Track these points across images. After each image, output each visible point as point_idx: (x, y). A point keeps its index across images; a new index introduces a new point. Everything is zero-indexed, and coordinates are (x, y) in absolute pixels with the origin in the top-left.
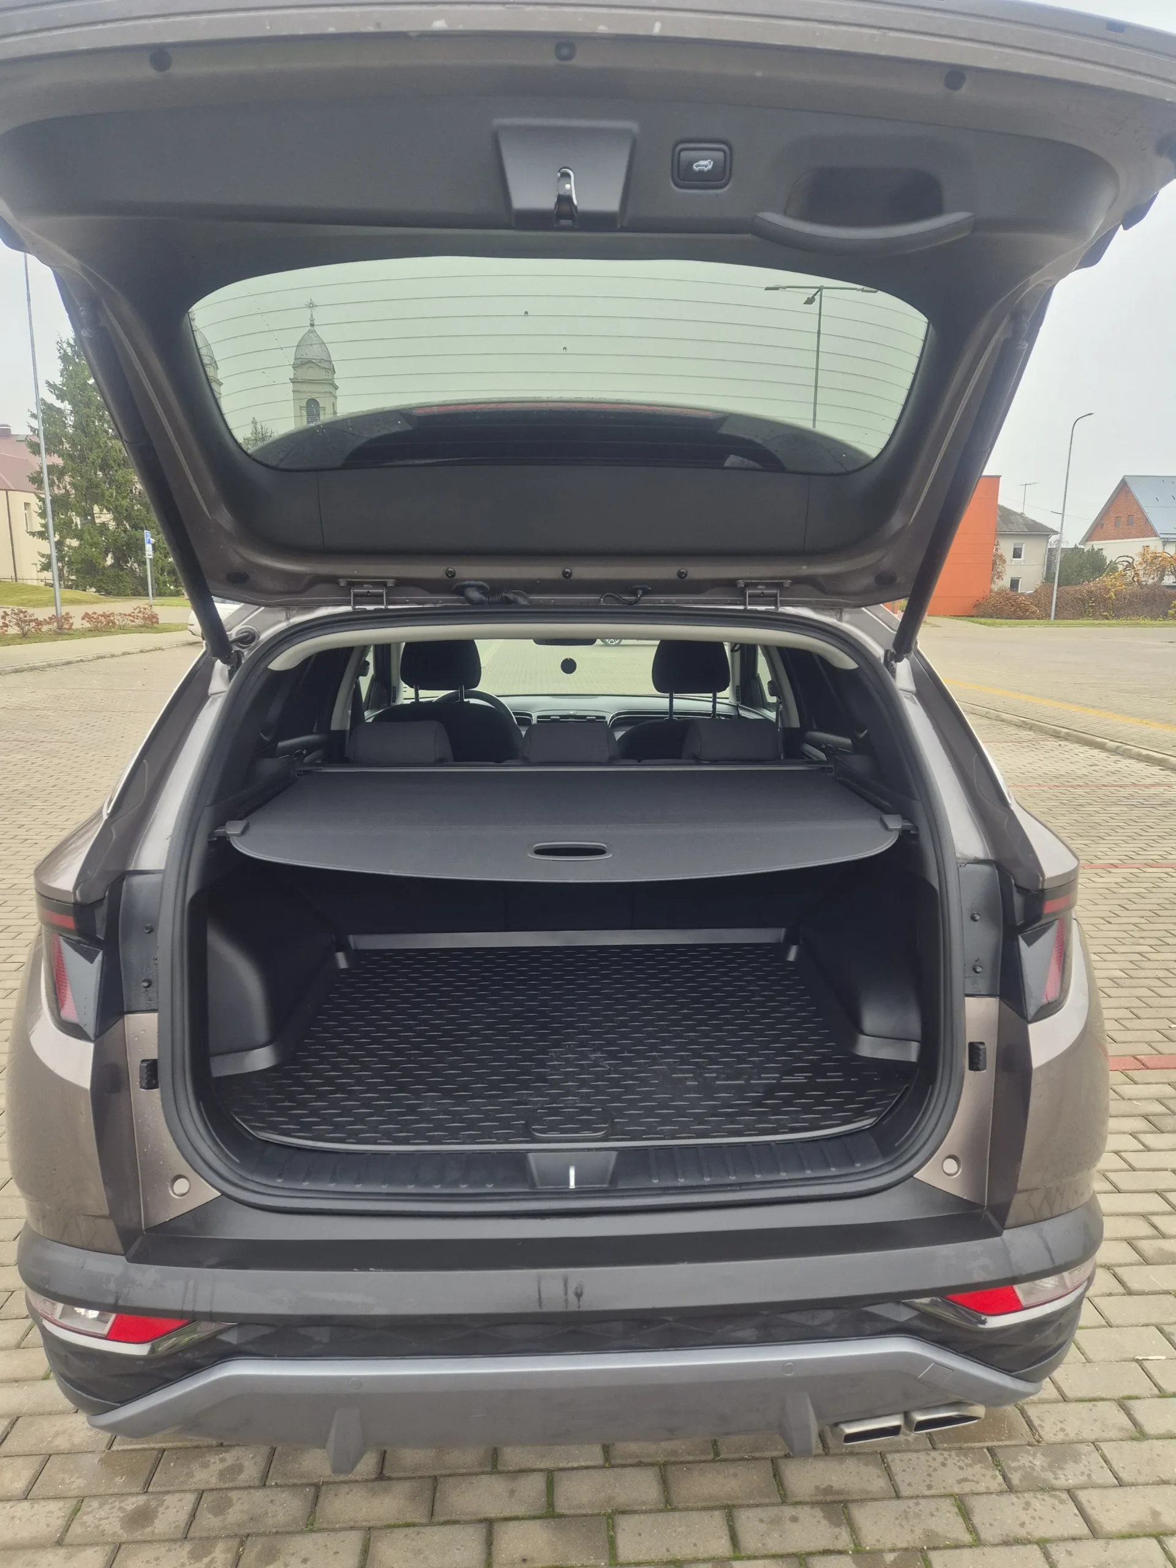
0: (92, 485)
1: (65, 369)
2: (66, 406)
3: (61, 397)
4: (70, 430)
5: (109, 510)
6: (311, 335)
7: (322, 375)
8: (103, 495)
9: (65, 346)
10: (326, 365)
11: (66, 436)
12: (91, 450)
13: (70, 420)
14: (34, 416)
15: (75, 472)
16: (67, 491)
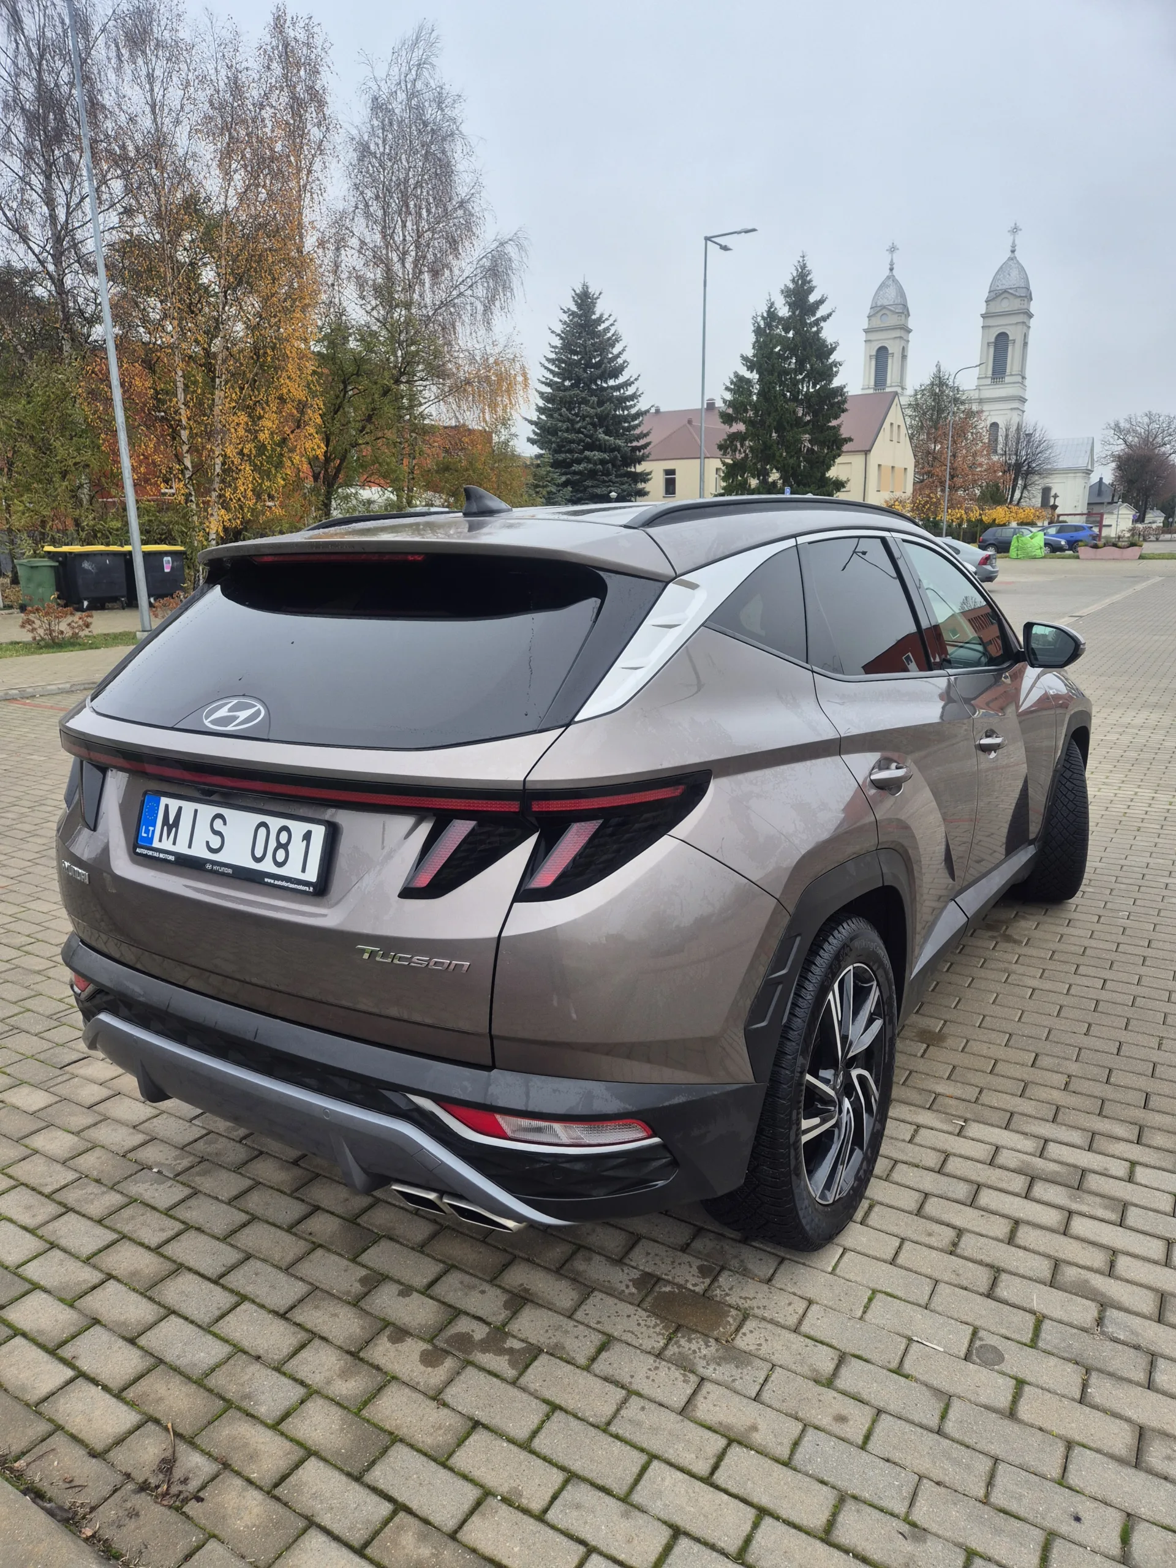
0: (767, 446)
1: (757, 341)
2: (754, 376)
3: (750, 369)
4: (755, 398)
5: (777, 470)
6: (1011, 263)
7: (1016, 304)
8: (774, 455)
9: (759, 319)
10: (1023, 293)
11: (750, 403)
12: (769, 414)
13: (756, 388)
14: (727, 389)
15: (754, 436)
16: (747, 455)
